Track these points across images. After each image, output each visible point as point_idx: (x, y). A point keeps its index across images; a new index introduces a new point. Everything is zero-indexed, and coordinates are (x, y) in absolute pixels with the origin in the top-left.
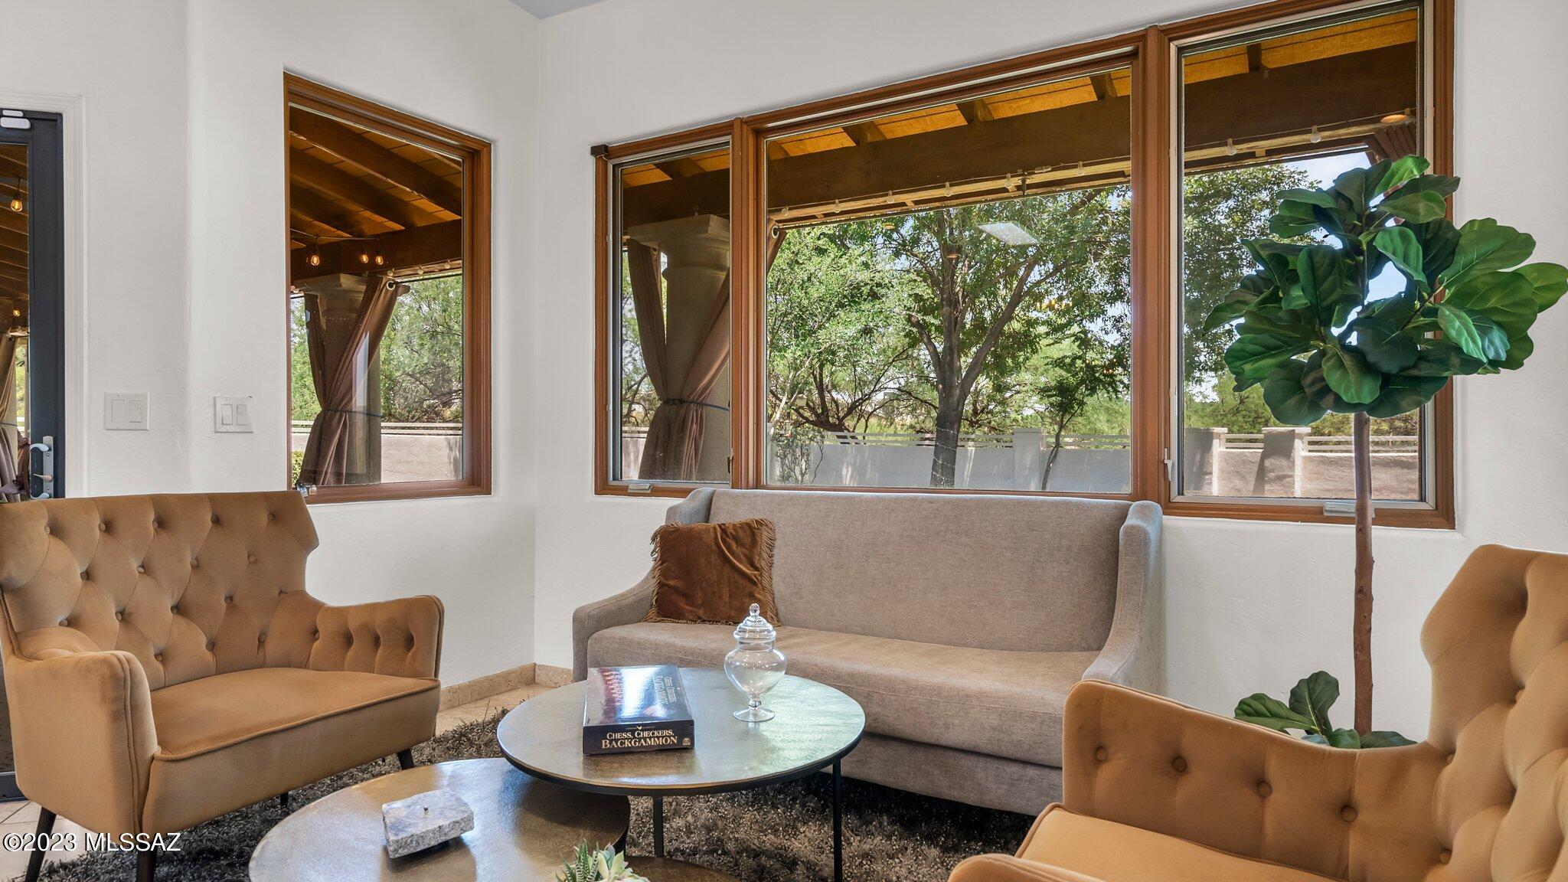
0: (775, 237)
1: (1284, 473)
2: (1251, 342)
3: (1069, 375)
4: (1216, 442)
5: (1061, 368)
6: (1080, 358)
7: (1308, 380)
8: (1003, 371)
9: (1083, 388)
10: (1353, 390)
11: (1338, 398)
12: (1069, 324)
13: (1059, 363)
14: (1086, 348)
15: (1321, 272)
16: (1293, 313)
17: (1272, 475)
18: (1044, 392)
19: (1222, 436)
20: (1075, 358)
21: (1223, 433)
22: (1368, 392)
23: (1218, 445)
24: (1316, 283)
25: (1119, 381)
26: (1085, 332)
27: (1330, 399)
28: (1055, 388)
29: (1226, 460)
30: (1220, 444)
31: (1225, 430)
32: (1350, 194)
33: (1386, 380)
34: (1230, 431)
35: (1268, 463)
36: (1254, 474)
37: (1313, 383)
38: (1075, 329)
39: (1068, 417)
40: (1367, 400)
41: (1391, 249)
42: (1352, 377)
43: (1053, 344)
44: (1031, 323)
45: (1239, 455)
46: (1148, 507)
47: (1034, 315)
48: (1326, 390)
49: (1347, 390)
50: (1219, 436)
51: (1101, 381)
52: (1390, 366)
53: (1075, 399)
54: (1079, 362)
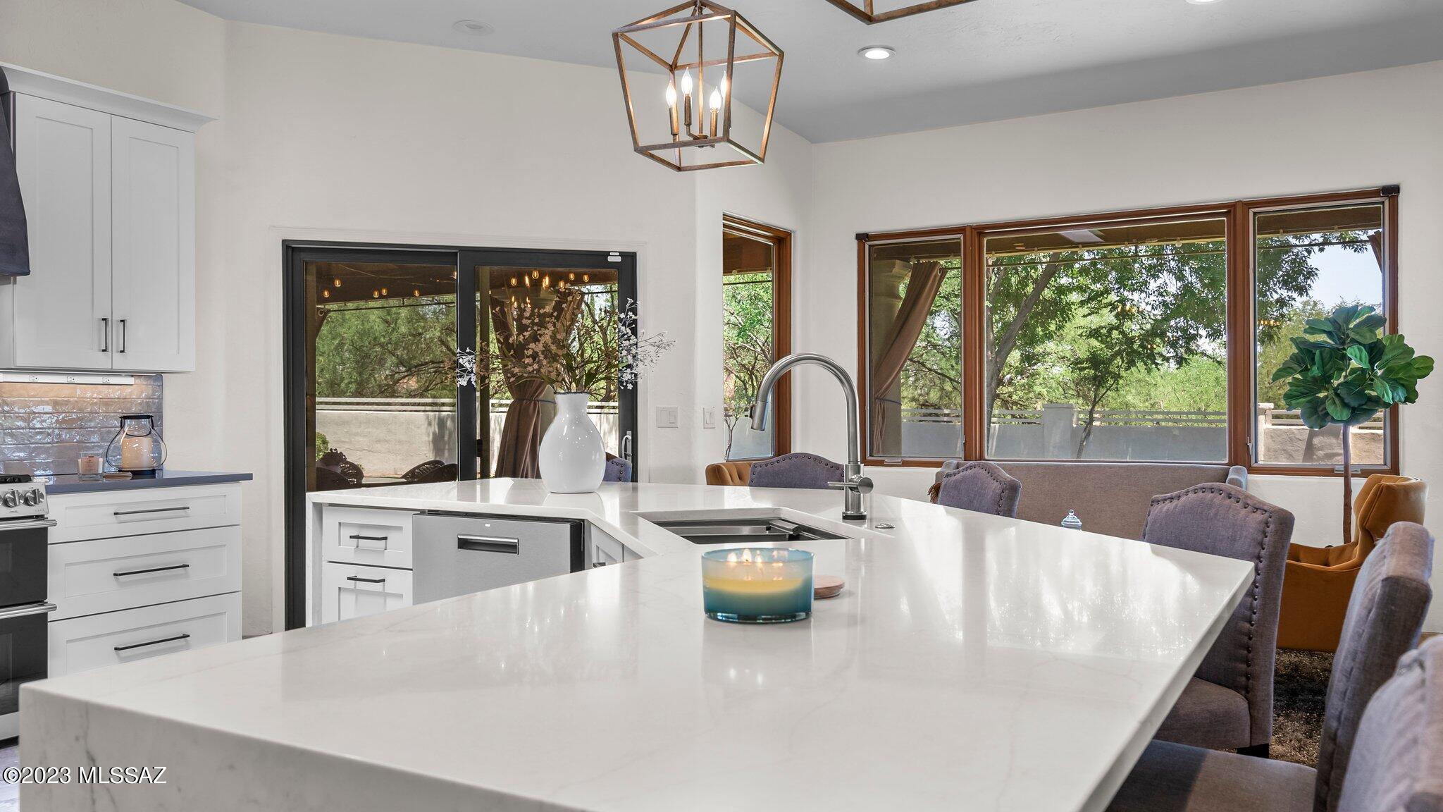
0: (939, 275)
1: (1334, 451)
2: (1295, 390)
3: (1103, 346)
4: (1261, 418)
5: (1097, 339)
6: (1117, 328)
7: (1320, 409)
8: (1032, 340)
9: (1118, 361)
10: (1339, 415)
11: (1333, 418)
12: (1107, 291)
13: (1094, 333)
14: (1124, 319)
15: (1326, 360)
16: (1314, 378)
17: (1321, 453)
18: (1076, 364)
19: (1268, 412)
20: (1111, 328)
21: (1269, 409)
22: (1346, 414)
23: (1264, 422)
24: (1323, 364)
25: (1158, 354)
26: (1123, 301)
27: (1329, 418)
28: (1087, 360)
29: (1272, 437)
30: (1266, 421)
31: (1271, 405)
32: (1340, 321)
33: (1354, 409)
34: (1277, 407)
35: (1316, 441)
36: (1302, 452)
37: (1322, 411)
38: (1113, 297)
39: (1102, 391)
40: (1345, 418)
41: (1354, 354)
42: (1338, 408)
43: (1089, 314)
44: (1061, 290)
45: (1285, 432)
46: (1240, 469)
47: (1064, 281)
48: (1327, 414)
49: (1336, 415)
50: (1264, 412)
51: (1140, 353)
52: (1354, 404)
53: (1110, 373)
54: (1115, 334)
